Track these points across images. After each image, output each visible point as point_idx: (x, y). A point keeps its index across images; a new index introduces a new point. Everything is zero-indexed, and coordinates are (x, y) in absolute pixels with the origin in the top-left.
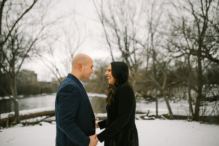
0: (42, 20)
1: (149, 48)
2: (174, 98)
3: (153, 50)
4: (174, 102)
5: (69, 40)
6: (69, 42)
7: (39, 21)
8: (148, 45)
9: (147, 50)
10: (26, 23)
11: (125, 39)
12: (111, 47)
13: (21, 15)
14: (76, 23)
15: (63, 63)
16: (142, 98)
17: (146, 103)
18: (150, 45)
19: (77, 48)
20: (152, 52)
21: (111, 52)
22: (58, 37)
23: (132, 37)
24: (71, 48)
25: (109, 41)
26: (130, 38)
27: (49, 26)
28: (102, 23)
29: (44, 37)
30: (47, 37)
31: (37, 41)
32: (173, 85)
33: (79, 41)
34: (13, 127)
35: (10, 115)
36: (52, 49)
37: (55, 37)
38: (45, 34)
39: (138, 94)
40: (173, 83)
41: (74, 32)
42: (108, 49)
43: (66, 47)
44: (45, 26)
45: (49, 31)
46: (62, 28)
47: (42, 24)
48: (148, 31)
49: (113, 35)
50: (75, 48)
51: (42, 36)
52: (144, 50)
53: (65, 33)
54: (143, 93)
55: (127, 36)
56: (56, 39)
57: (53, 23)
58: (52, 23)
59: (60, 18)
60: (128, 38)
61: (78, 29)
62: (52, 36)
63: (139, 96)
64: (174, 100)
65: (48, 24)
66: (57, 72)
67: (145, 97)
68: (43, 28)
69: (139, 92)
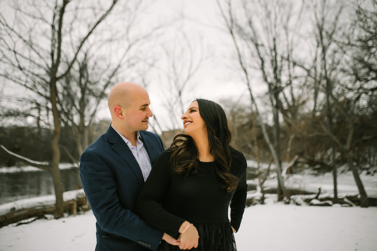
0: (127, 32)
1: (318, 74)
2: (368, 166)
3: (326, 78)
4: (368, 173)
5: (173, 66)
6: (175, 69)
7: (124, 36)
8: (315, 68)
9: (315, 78)
10: (101, 40)
11: (274, 61)
12: (249, 77)
13: (92, 26)
14: (185, 36)
15: (165, 105)
16: (306, 166)
17: (313, 174)
19: (189, 77)
20: (324, 82)
21: (248, 85)
22: (155, 60)
23: (286, 56)
24: (177, 80)
25: (244, 65)
26: (282, 58)
27: (139, 42)
28: (231, 32)
29: (132, 61)
30: (137, 62)
31: (119, 70)
32: (365, 141)
33: (191, 66)
34: (84, 214)
35: (80, 194)
36: (146, 82)
37: (150, 61)
38: (133, 58)
39: (298, 158)
40: (365, 138)
41: (183, 50)
42: (243, 80)
43: (169, 78)
44: (133, 44)
45: (140, 52)
46: (162, 45)
47: (128, 40)
48: (315, 43)
49: (253, 55)
50: (185, 78)
51: (128, 61)
52: (309, 79)
53: (167, 53)
54: (308, 157)
55: (276, 54)
56: (152, 65)
57: (146, 37)
58: (144, 38)
59: (159, 28)
60: (279, 59)
61: (190, 46)
62: (145, 60)
63: (301, 162)
64: (367, 169)
65: (137, 40)
66: (155, 122)
67: (312, 163)
68: (130, 47)
69: (301, 155)
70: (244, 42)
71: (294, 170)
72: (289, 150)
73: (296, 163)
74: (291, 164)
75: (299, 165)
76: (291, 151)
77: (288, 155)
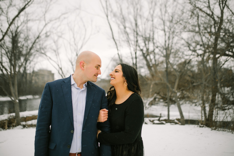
2: (196, 101)
4: (196, 105)
6: (75, 39)
14: (81, 19)
16: (162, 100)
17: (164, 105)
22: (62, 34)
29: (48, 34)
32: (194, 86)
34: (13, 128)
35: (10, 116)
37: (59, 34)
38: (49, 32)
39: (156, 96)
40: (195, 84)
41: (80, 28)
44: (48, 23)
45: (54, 28)
46: (68, 24)
47: (45, 20)
51: (46, 33)
54: (162, 95)
56: (60, 37)
63: (158, 98)
64: (196, 103)
65: (51, 21)
67: (164, 99)
68: (46, 24)
69: (158, 94)
71: (153, 103)
72: (151, 90)
73: (155, 99)
74: (152, 99)
75: (157, 99)
76: (153, 91)
77: (150, 93)
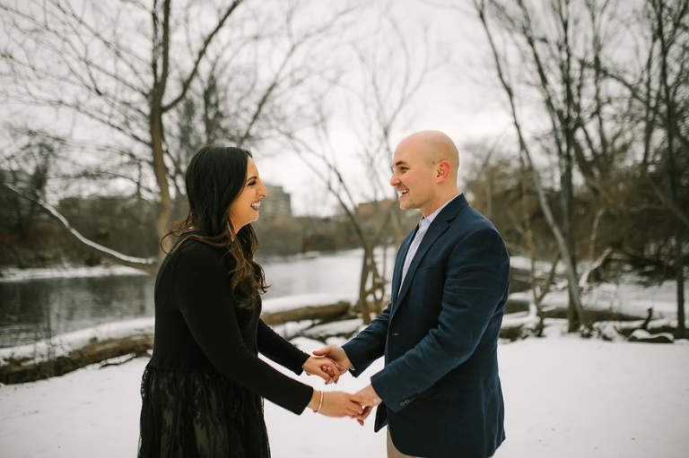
0: (288, 20)
1: (653, 94)
3: (667, 100)
5: (374, 82)
6: (376, 89)
7: (282, 28)
8: (648, 84)
9: (647, 103)
10: (241, 38)
11: (565, 67)
12: (516, 100)
13: (224, 12)
14: (395, 25)
15: (359, 155)
16: (627, 267)
17: (640, 283)
18: (655, 85)
19: (402, 103)
20: (663, 108)
21: (514, 115)
22: (340, 72)
23: (590, 59)
24: (382, 108)
25: (506, 78)
26: (583, 64)
27: (311, 40)
28: (482, 16)
29: (298, 75)
30: (307, 76)
31: (275, 91)
33: (407, 81)
36: (325, 113)
37: (331, 74)
38: (300, 69)
39: (611, 253)
41: (391, 53)
42: (504, 105)
43: (366, 105)
44: (300, 43)
45: (313, 58)
46: (354, 44)
47: (290, 35)
48: (649, 34)
49: (524, 59)
50: (396, 104)
51: (291, 74)
52: (637, 103)
53: (362, 59)
54: (631, 251)
55: (569, 55)
56: (334, 82)
57: (323, 30)
58: (320, 31)
59: (345, 12)
60: (575, 65)
61: (404, 45)
62: (321, 73)
63: (616, 260)
65: (307, 36)
66: (342, 186)
67: (638, 263)
68: (293, 49)
69: (617, 246)
70: (507, 35)
71: (603, 275)
72: (593, 237)
73: (607, 261)
74: (597, 264)
75: (613, 265)
76: (597, 240)
77: (592, 247)
